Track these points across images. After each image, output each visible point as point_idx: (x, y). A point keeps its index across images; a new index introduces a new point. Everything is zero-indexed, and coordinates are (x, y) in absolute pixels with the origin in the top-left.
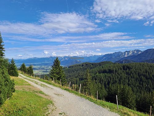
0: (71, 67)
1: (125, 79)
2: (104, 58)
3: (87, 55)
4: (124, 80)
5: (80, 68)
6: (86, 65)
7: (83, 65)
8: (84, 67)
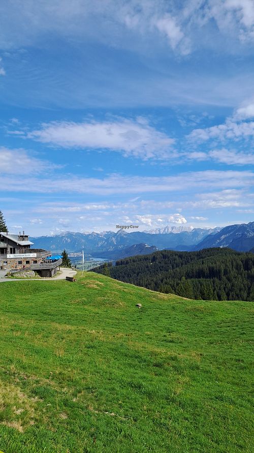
0: (122, 263)
1: (240, 290)
2: (223, 237)
3: (172, 228)
4: (238, 292)
5: (147, 267)
6: (164, 257)
7: (154, 259)
8: (157, 263)
